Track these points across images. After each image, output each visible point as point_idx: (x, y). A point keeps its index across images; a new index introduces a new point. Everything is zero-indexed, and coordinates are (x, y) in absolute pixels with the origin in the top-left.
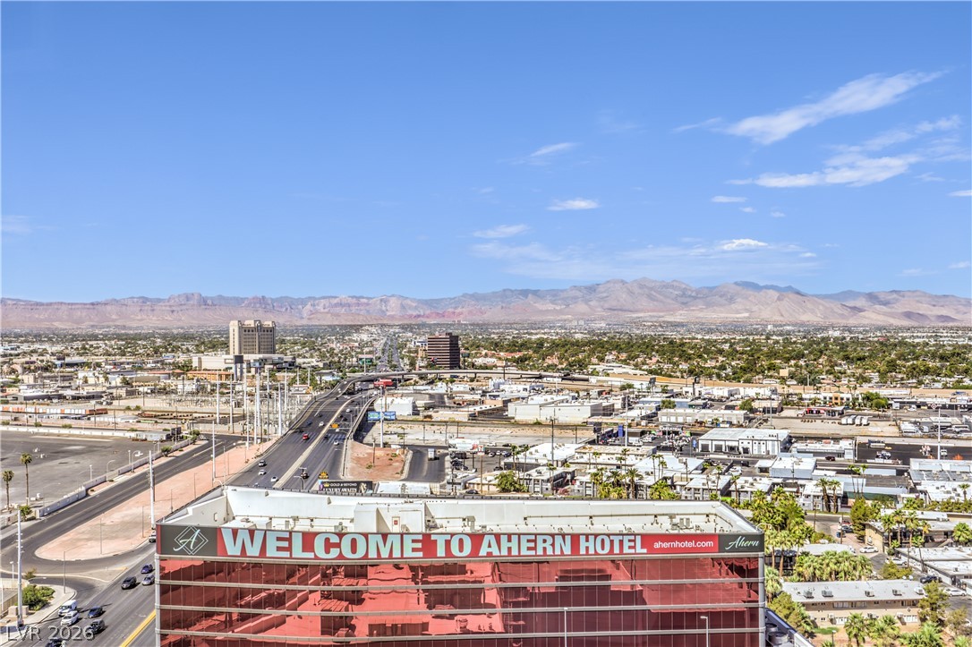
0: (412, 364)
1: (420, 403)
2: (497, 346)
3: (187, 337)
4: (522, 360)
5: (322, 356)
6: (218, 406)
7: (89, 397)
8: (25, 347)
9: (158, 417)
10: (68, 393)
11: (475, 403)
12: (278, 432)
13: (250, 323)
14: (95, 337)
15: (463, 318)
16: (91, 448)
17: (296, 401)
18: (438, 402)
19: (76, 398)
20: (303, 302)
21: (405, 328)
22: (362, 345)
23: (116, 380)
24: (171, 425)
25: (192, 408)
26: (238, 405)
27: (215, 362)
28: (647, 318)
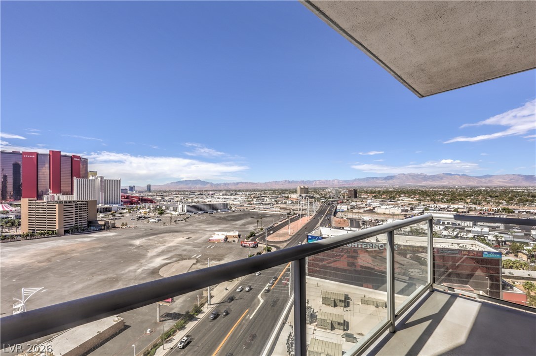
0: (344, 197)
1: (349, 207)
2: (366, 192)
3: (286, 190)
4: (375, 196)
5: (320, 195)
6: (298, 207)
7: (268, 204)
8: (252, 193)
9: (284, 209)
10: (264, 203)
11: (364, 208)
12: (314, 213)
13: (302, 187)
14: (266, 190)
15: (356, 185)
16: (271, 216)
17: (317, 206)
18: (353, 207)
19: (266, 204)
20: (313, 181)
21: (340, 188)
22: (329, 192)
23: (273, 200)
24: (288, 211)
25: (291, 207)
26: (302, 206)
27: (294, 196)
28: (411, 184)
